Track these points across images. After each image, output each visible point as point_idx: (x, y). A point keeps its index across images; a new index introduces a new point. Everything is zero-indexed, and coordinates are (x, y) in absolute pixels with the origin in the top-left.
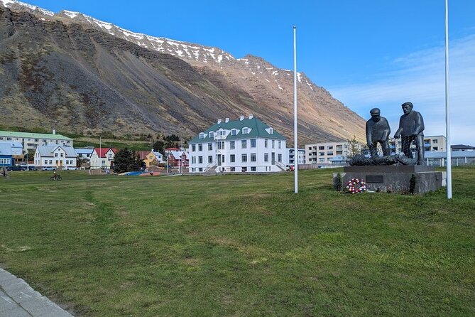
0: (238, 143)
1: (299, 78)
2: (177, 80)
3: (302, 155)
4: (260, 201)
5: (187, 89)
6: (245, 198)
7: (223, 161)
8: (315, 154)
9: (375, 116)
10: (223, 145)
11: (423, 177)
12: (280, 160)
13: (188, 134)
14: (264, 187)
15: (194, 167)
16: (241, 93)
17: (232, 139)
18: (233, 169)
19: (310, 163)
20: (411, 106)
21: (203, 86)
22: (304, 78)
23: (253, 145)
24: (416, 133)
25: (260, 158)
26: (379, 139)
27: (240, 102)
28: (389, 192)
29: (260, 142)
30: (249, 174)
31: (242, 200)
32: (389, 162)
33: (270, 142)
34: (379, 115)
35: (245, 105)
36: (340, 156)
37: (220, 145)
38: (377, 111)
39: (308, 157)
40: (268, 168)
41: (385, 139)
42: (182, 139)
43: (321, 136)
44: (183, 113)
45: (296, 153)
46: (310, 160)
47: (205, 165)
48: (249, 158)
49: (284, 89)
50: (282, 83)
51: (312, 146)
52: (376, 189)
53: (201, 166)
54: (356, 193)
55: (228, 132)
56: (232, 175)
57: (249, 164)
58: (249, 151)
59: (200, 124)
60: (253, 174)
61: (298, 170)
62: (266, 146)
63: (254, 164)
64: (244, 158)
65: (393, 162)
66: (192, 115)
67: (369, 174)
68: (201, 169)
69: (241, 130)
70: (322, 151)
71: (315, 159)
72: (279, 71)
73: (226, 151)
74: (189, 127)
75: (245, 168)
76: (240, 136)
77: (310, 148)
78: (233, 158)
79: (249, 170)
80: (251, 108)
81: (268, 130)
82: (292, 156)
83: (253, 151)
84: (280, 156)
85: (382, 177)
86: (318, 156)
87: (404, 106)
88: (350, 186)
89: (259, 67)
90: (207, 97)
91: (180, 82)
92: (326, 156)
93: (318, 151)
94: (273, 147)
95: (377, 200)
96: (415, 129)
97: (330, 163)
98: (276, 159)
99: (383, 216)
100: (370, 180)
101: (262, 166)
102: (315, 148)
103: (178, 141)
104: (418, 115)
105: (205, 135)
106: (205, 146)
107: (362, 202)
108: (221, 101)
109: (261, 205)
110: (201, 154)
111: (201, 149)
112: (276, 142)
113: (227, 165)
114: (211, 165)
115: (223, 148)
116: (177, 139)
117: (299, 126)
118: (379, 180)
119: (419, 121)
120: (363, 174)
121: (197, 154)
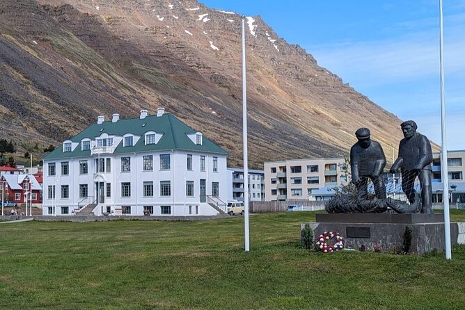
0: (137, 162)
1: (251, 28)
2: (10, 32)
3: (257, 182)
4: (197, 262)
5: (30, 50)
6: (173, 257)
7: (109, 195)
8: (284, 180)
9: (363, 140)
10: (109, 164)
11: (422, 231)
12: (215, 193)
13: (30, 138)
14: (196, 243)
15: (52, 205)
16: (135, 57)
17: (125, 153)
18: (127, 209)
19: (275, 198)
20: (415, 126)
21: (62, 44)
22: (262, 27)
23: (166, 164)
24: (420, 166)
25: (178, 189)
26: (370, 172)
27: (133, 74)
28: (377, 251)
29: (178, 159)
30: (158, 219)
31: (172, 261)
32: (379, 208)
33: (196, 159)
34: (368, 139)
35: (143, 81)
36: (331, 185)
37: (103, 165)
38: (365, 133)
39: (269, 187)
40: (193, 208)
41: (377, 173)
42: (18, 148)
43: (297, 144)
44: (21, 97)
45: (245, 178)
46: (274, 192)
47: (74, 201)
48: (157, 189)
49: (221, 49)
50: (217, 38)
51: (277, 165)
52: (360, 246)
53: (65, 203)
54: (329, 251)
55: (117, 140)
56: (125, 220)
57: (157, 201)
58: (157, 176)
59: (56, 120)
60: (165, 220)
61: (251, 211)
62: (189, 167)
63: (166, 201)
64: (148, 190)
65: (385, 209)
66: (38, 101)
67: (350, 224)
68: (65, 210)
69: (142, 137)
70: (297, 175)
71: (284, 191)
72: (213, 14)
73: (114, 176)
74: (33, 125)
75: (149, 209)
76: (141, 148)
77: (274, 170)
78: (126, 189)
79: (157, 212)
80: (154, 86)
81: (193, 138)
82: (237, 185)
83: (165, 175)
84: (215, 185)
85: (368, 229)
86: (290, 185)
87: (404, 126)
88: (321, 242)
89: (171, 6)
90: (68, 64)
91: (17, 35)
92: (305, 185)
93: (290, 175)
94: (203, 169)
95: (354, 261)
96: (419, 160)
97: (312, 199)
98: (209, 191)
99: (356, 279)
100: (351, 233)
101: (181, 205)
102: (284, 169)
103: (12, 151)
104: (424, 140)
105: (74, 146)
106: (74, 166)
107: (333, 262)
108: (95, 73)
109: (199, 267)
110: (65, 180)
111: (65, 171)
112: (209, 160)
113: (115, 201)
114: (86, 203)
115: (109, 170)
116: (10, 148)
117: (251, 125)
118: (365, 233)
119: (425, 149)
120: (344, 226)
121: (58, 180)
